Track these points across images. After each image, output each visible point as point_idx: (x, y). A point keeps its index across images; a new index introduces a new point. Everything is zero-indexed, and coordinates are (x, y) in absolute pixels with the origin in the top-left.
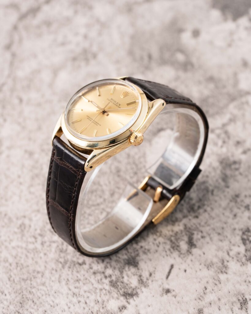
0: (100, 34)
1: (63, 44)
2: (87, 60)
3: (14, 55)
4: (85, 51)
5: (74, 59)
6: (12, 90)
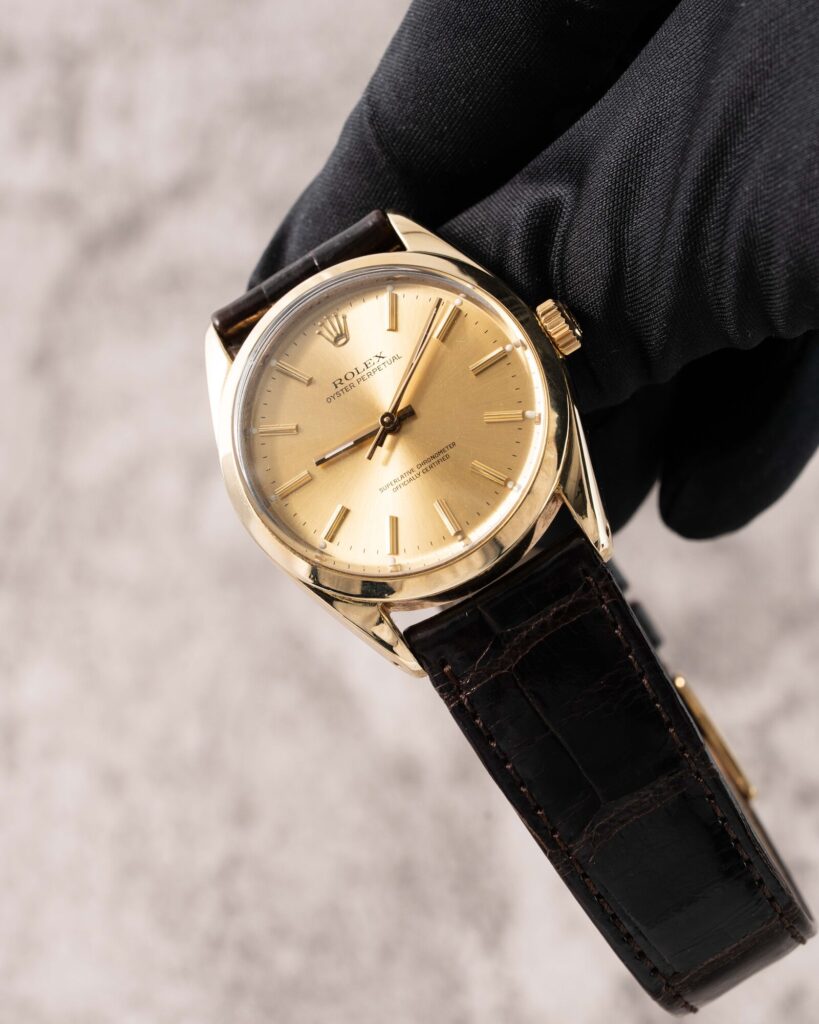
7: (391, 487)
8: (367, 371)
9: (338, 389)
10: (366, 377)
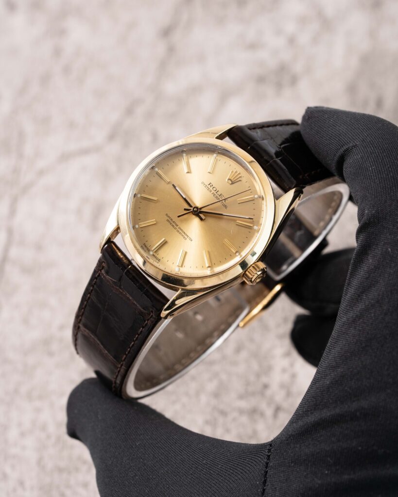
0: (315, 40)
1: (253, 46)
2: (279, 86)
3: (171, 50)
4: (282, 69)
5: (261, 80)
6: (150, 115)
7: (168, 218)
8: (218, 196)
9: (208, 186)
10: (215, 196)
